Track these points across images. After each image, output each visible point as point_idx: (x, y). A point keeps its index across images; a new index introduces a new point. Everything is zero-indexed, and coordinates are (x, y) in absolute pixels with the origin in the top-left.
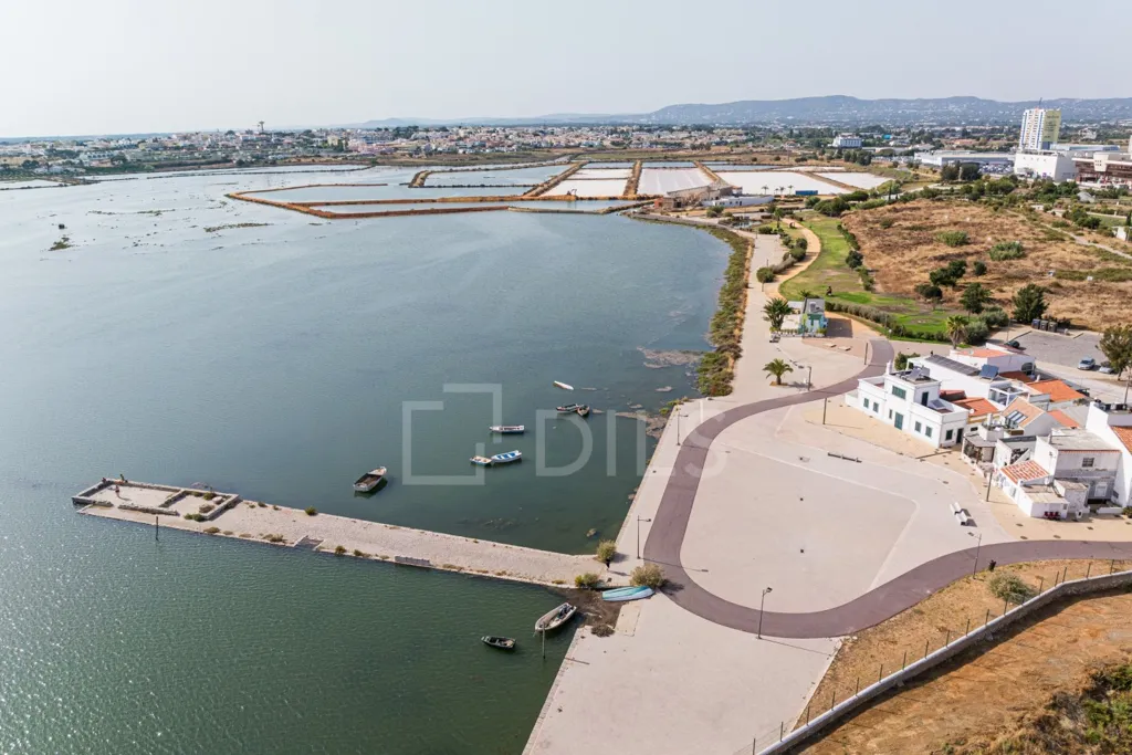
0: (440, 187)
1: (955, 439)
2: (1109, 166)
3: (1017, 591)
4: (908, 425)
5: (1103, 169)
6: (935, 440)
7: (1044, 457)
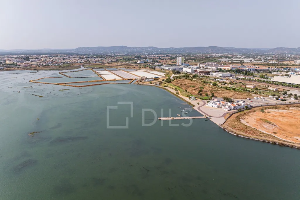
0: (78, 78)
1: (218, 107)
2: (200, 71)
3: (230, 114)
4: (214, 107)
5: (199, 71)
6: (217, 107)
7: (227, 107)
